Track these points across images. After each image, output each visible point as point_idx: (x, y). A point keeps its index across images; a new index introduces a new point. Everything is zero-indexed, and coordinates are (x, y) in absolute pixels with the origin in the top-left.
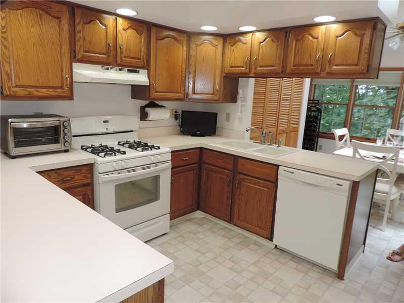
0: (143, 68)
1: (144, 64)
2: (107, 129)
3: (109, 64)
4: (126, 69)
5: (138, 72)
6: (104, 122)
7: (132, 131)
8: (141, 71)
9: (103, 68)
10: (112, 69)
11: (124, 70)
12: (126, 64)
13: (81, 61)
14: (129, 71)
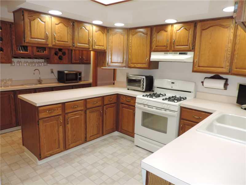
0: (190, 51)
1: (190, 48)
2: (172, 87)
3: (168, 51)
4: (178, 53)
5: (187, 54)
6: (172, 83)
7: (190, 92)
8: (188, 53)
9: (165, 54)
10: (170, 54)
11: (177, 53)
12: (177, 50)
13: (155, 51)
14: (180, 54)
